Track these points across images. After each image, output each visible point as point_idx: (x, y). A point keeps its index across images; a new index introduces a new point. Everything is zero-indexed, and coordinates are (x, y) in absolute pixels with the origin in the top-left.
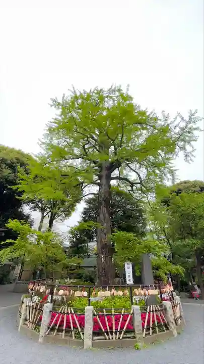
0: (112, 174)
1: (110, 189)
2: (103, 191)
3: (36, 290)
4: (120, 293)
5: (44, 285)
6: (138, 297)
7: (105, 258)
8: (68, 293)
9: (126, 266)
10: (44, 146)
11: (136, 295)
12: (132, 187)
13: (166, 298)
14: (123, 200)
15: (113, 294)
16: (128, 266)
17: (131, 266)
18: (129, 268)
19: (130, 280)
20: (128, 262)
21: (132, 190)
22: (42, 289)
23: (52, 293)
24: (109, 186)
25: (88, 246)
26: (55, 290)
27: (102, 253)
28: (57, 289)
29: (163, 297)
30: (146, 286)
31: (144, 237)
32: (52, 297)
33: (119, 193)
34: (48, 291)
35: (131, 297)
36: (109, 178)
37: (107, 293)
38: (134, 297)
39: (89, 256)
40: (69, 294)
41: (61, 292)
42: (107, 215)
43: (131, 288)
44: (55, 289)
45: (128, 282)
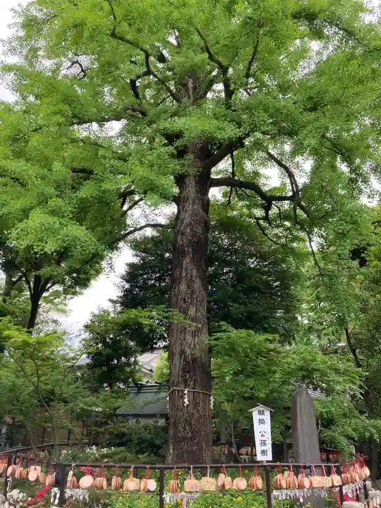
0: (213, 170)
1: (206, 211)
2: (187, 218)
3: (17, 476)
4: (241, 483)
5: (40, 462)
6: (285, 491)
7: (194, 396)
8: (105, 483)
9: (256, 417)
10: (11, 77)
11: (280, 488)
12: (267, 208)
13: (350, 496)
14: (239, 244)
15: (223, 486)
16: (262, 417)
17: (267, 416)
18: (262, 422)
19: (264, 451)
20: (261, 407)
21: (266, 218)
22: (34, 473)
23: (61, 483)
24: (206, 205)
25: (136, 363)
26: (70, 477)
27: (186, 384)
28: (74, 475)
29: (344, 491)
30: (305, 467)
31: (290, 344)
32: (62, 493)
33: (229, 226)
34: (50, 479)
35: (269, 492)
36: (205, 182)
37: (209, 483)
38: (275, 493)
39: (140, 388)
40: (109, 484)
41: (87, 481)
42: (198, 284)
43: (267, 472)
44: (71, 473)
45: (259, 457)
